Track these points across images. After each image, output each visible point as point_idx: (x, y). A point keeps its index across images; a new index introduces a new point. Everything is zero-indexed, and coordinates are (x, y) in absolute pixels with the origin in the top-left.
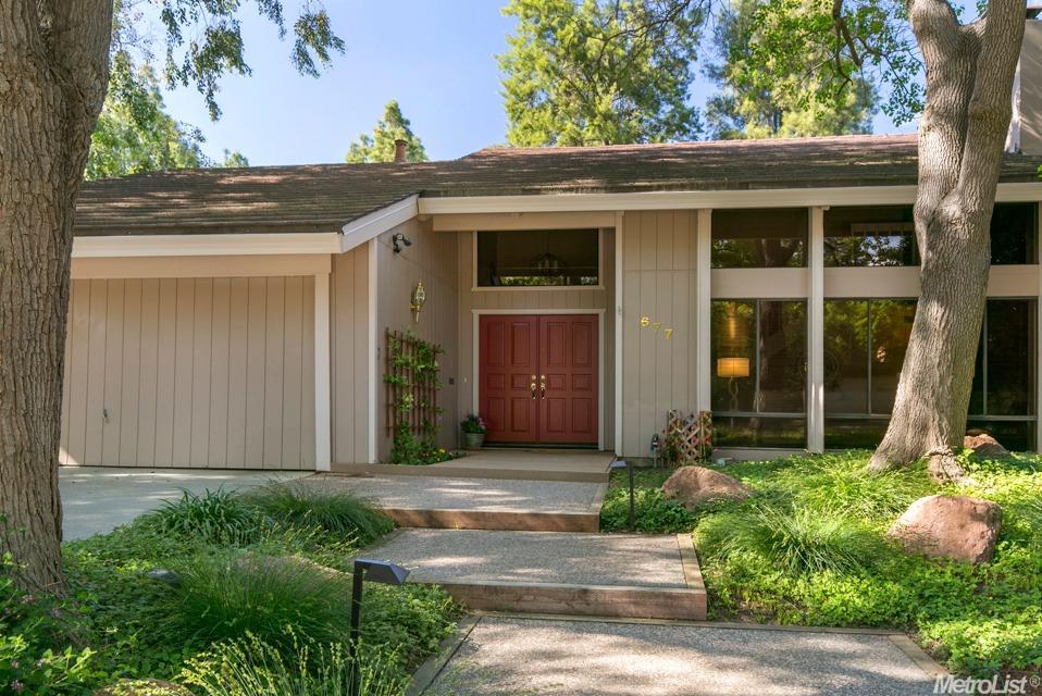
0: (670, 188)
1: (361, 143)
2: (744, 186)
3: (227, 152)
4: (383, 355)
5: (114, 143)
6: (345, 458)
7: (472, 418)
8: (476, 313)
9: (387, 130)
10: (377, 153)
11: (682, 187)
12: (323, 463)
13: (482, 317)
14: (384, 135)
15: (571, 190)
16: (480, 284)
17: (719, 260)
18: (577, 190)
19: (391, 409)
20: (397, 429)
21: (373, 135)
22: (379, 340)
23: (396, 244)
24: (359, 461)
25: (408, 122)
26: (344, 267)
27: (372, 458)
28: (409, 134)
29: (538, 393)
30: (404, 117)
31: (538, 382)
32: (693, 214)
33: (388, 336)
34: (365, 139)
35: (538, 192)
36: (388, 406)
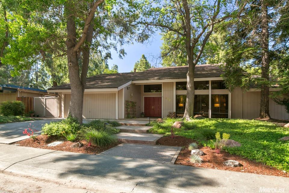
0: (168, 79)
1: (137, 62)
2: (179, 78)
3: (114, 65)
4: (125, 103)
5: (92, 71)
6: (120, 118)
7: (143, 113)
8: (144, 97)
9: (142, 60)
10: (140, 64)
11: (170, 79)
12: (117, 118)
13: (145, 97)
14: (142, 61)
15: (153, 79)
16: (144, 92)
17: (177, 89)
18: (154, 79)
19: (127, 111)
20: (128, 114)
21: (139, 61)
22: (124, 101)
23: (127, 88)
24: (122, 118)
25: (146, 58)
26: (120, 92)
27: (123, 118)
28: (146, 60)
29: (153, 109)
30: (145, 57)
31: (153, 107)
32: (173, 83)
33: (126, 101)
34: (138, 62)
35: (149, 80)
36: (126, 111)
